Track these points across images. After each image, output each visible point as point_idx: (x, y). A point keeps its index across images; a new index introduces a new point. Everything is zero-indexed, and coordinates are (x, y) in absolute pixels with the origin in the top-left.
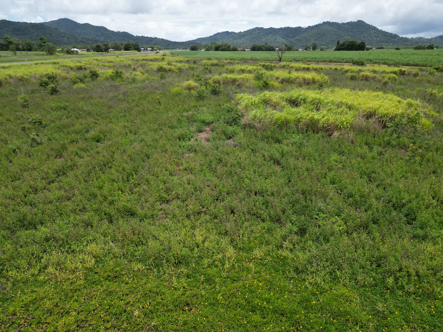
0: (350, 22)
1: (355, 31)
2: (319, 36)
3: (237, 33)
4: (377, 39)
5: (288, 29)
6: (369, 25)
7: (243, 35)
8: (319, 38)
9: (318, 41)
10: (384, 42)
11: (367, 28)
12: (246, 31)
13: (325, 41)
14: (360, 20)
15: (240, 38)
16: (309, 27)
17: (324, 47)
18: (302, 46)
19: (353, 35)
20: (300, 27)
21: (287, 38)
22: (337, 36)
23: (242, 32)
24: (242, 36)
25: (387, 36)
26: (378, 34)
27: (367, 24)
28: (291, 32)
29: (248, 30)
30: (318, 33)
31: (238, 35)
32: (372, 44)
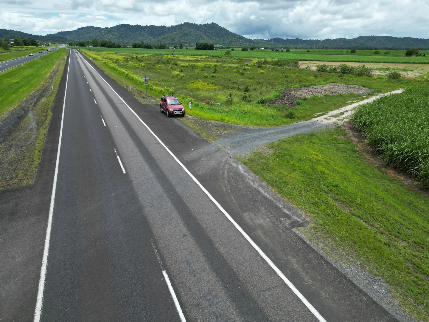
0: (206, 24)
1: (211, 32)
2: (182, 35)
3: (103, 29)
4: (228, 40)
5: (153, 27)
6: (222, 27)
7: (111, 31)
8: (182, 36)
9: (181, 39)
10: (234, 42)
11: (220, 30)
12: (112, 27)
13: (188, 40)
14: (214, 23)
15: (107, 33)
16: (172, 26)
17: (188, 45)
18: (168, 44)
19: (210, 36)
20: (164, 26)
21: (154, 36)
22: (197, 36)
23: (109, 28)
24: (109, 32)
25: (235, 37)
26: (229, 35)
27: (220, 26)
28: (157, 30)
29: (115, 26)
30: (181, 33)
31: (105, 30)
32: (225, 44)
